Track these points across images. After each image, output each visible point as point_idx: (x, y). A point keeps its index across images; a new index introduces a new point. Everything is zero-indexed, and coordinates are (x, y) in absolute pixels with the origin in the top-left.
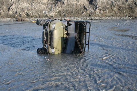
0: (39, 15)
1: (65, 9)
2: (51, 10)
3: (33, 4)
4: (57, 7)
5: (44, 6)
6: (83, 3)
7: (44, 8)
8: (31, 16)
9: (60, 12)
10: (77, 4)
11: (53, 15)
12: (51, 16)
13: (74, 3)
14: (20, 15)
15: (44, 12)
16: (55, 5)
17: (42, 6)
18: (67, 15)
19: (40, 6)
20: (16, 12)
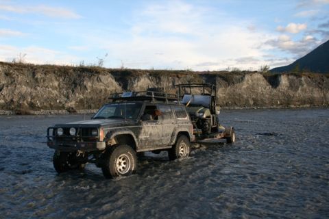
0: (51, 106)
1: (89, 97)
2: (68, 98)
3: (38, 88)
4: (77, 94)
5: (55, 92)
6: (114, 88)
7: (57, 95)
8: (38, 107)
9: (81, 101)
10: (106, 90)
11: (74, 106)
12: (70, 107)
13: (102, 87)
14: (20, 105)
15: (58, 101)
16: (73, 91)
17: (53, 92)
18: (93, 105)
19: (50, 92)
20: (12, 101)
